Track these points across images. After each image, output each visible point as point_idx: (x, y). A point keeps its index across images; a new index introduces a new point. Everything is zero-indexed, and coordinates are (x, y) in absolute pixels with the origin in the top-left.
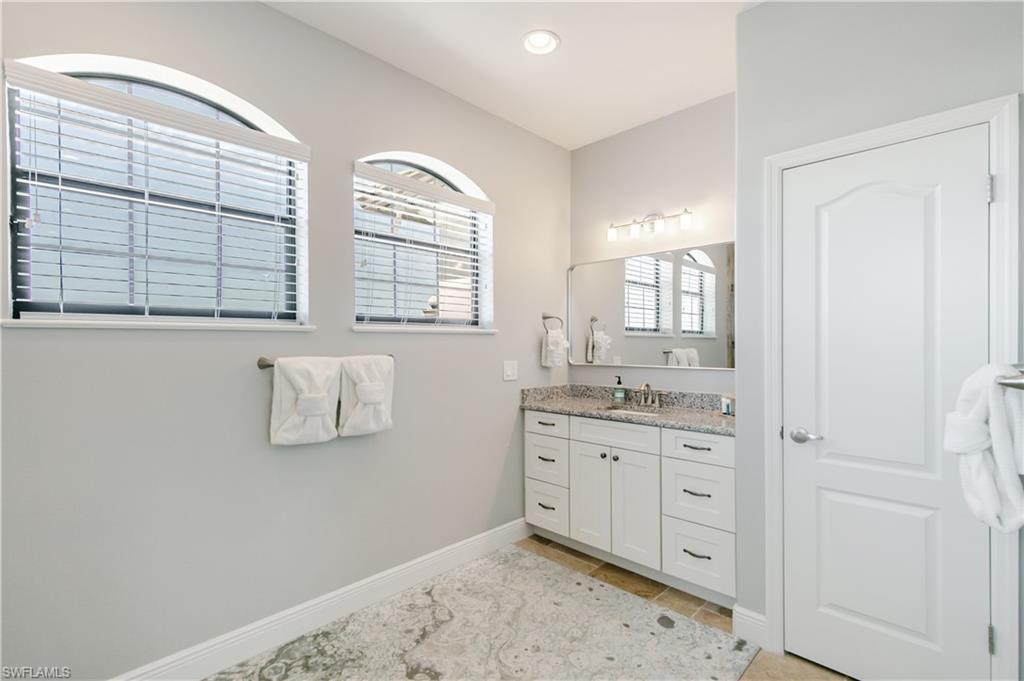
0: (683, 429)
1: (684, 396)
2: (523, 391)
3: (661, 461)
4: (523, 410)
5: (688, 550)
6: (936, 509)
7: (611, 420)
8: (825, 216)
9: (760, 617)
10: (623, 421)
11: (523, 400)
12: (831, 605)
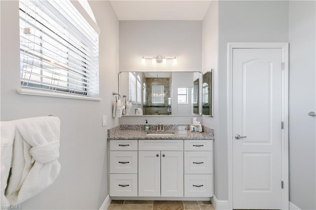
0: (194, 139)
1: (172, 126)
2: (108, 130)
3: (184, 153)
4: (108, 140)
5: (195, 185)
6: (270, 153)
7: (162, 139)
8: (245, 66)
9: (227, 201)
10: (168, 139)
11: (109, 134)
12: (246, 189)
